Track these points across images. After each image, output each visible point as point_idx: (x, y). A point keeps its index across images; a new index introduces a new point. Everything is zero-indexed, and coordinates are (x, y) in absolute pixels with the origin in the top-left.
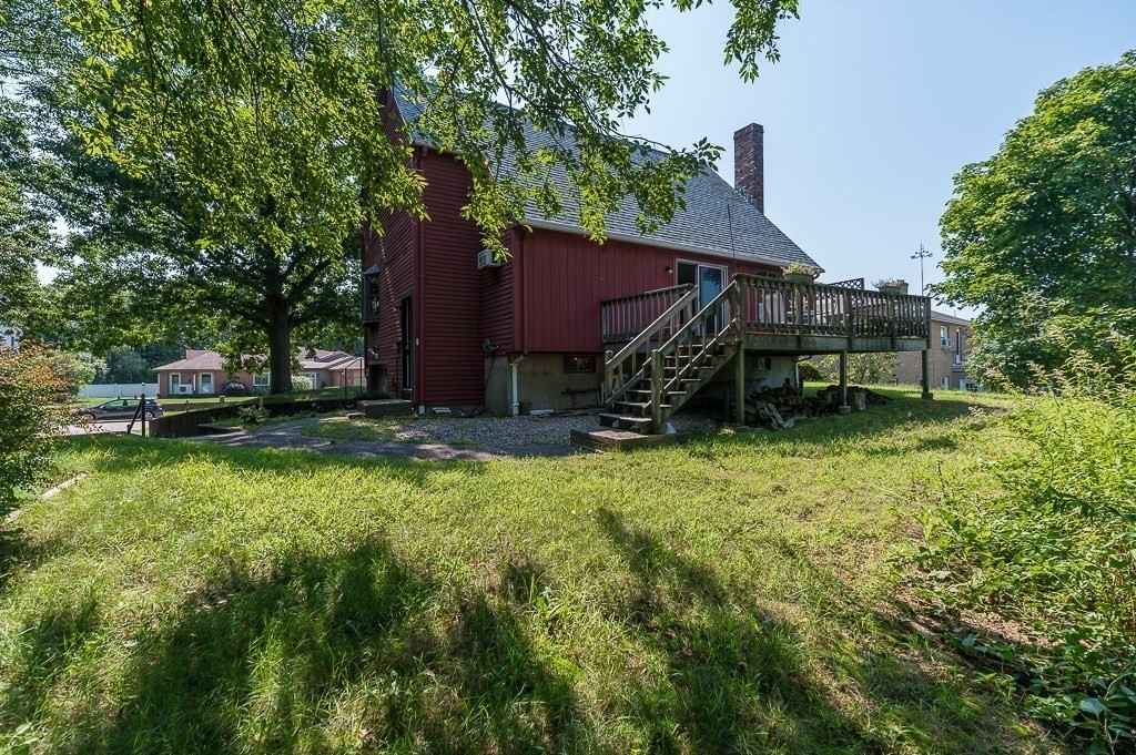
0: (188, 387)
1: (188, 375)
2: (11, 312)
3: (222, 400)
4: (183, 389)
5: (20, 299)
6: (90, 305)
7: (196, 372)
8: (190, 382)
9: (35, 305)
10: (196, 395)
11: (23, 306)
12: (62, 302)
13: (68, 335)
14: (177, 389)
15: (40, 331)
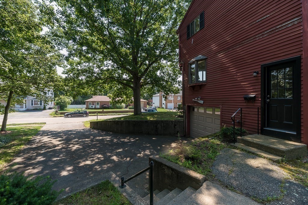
0: (93, 106)
1: (93, 103)
2: (49, 84)
3: (103, 110)
4: (92, 107)
5: (52, 80)
6: (72, 81)
7: (95, 102)
8: (94, 105)
9: (56, 81)
10: (95, 109)
11: (53, 81)
12: (64, 80)
13: (66, 91)
14: (90, 107)
15: (57, 90)
